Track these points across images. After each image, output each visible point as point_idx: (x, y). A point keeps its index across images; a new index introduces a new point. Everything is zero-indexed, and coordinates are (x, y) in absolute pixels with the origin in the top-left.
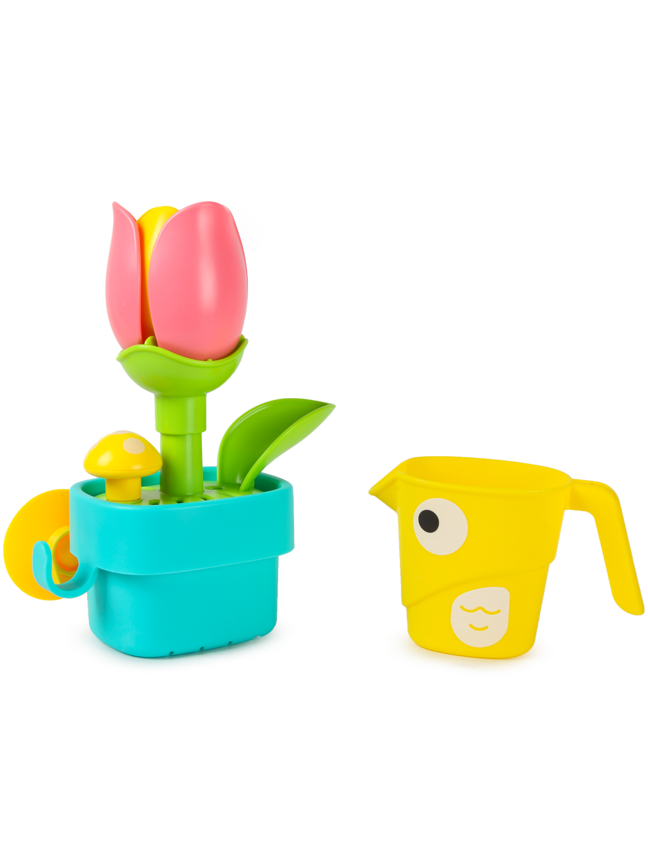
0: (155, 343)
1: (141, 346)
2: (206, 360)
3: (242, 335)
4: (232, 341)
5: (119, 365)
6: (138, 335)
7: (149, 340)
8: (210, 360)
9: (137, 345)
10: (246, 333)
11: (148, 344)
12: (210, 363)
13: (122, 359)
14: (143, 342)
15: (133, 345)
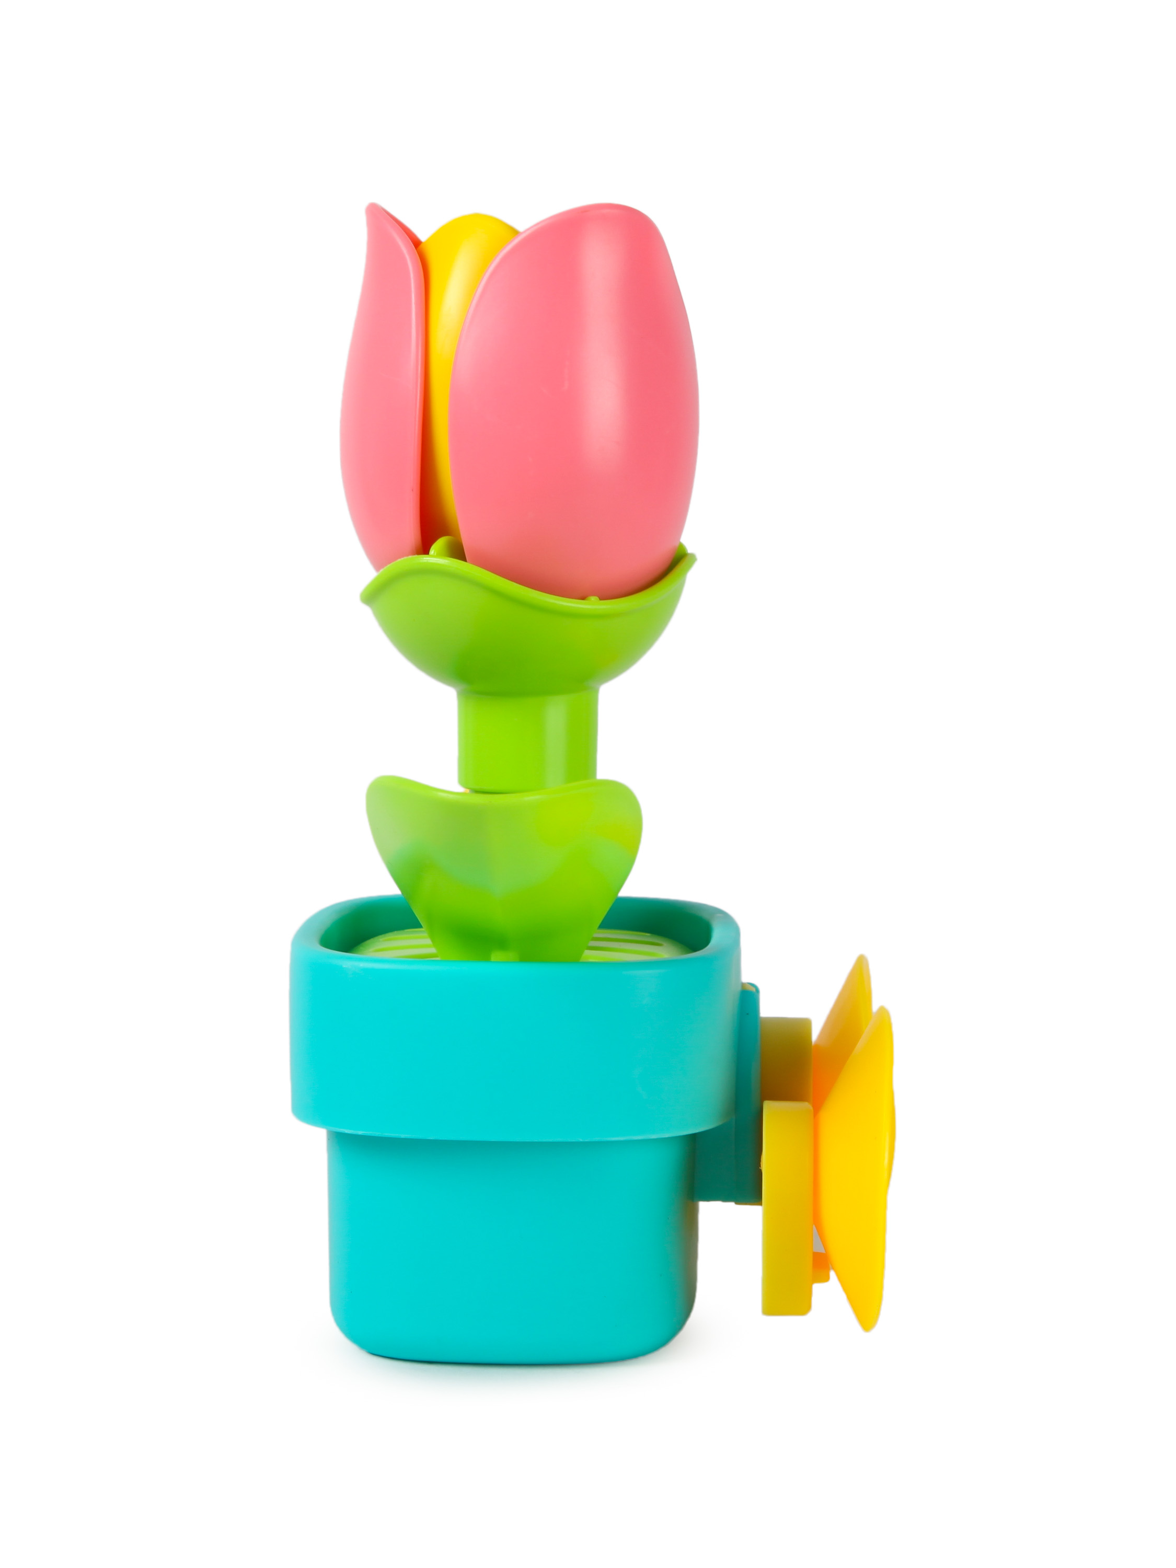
0: (458, 552)
1: (424, 559)
2: (583, 598)
3: (681, 545)
4: (656, 557)
5: (367, 612)
6: (410, 529)
7: (438, 546)
8: (594, 599)
9: (410, 557)
10: (689, 539)
11: (439, 555)
12: (593, 604)
13: (371, 597)
14: (424, 549)
15: (400, 557)
